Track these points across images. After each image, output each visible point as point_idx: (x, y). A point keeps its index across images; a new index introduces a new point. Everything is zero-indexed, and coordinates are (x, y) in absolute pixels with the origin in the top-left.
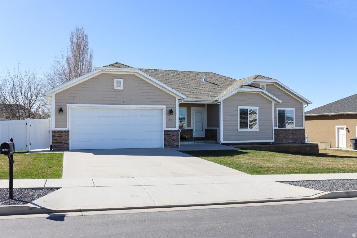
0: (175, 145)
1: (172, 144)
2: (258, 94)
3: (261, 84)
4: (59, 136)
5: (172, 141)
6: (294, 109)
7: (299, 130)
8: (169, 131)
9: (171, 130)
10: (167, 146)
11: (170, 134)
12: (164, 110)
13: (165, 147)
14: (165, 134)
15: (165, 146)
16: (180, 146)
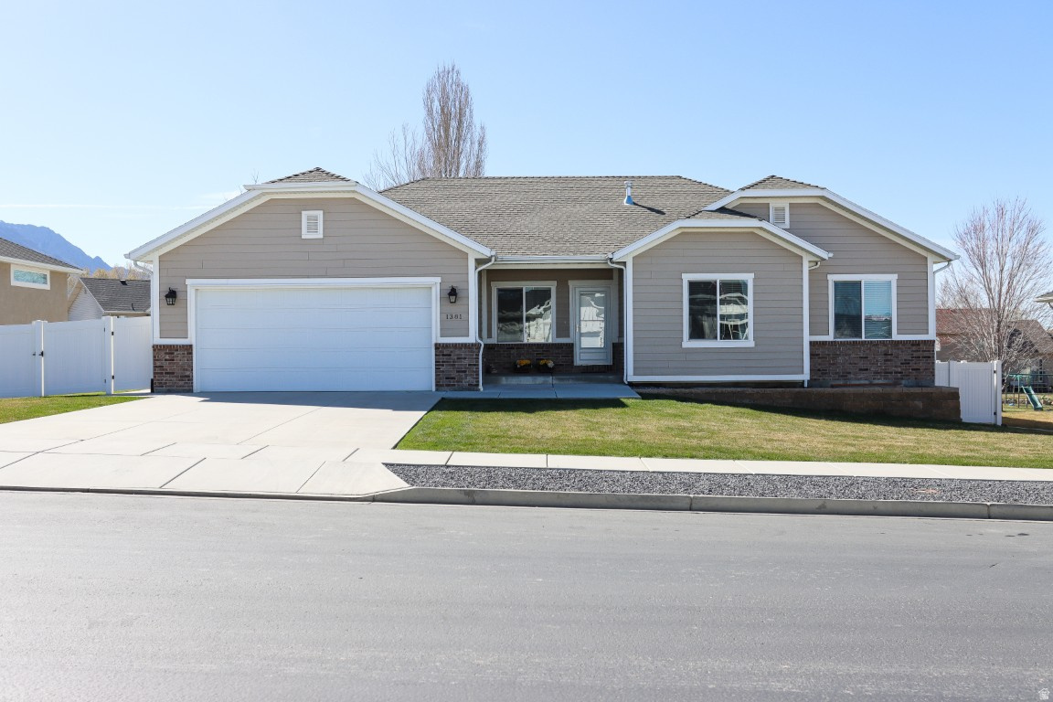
0: (465, 383)
1: (458, 382)
2: (751, 235)
3: (773, 204)
4: (167, 357)
5: (458, 372)
6: (893, 278)
7: (913, 345)
8: (446, 346)
9: (453, 344)
10: (442, 386)
11: (450, 355)
12: (433, 289)
13: (437, 390)
14: (436, 355)
15: (436, 385)
16: (481, 387)
